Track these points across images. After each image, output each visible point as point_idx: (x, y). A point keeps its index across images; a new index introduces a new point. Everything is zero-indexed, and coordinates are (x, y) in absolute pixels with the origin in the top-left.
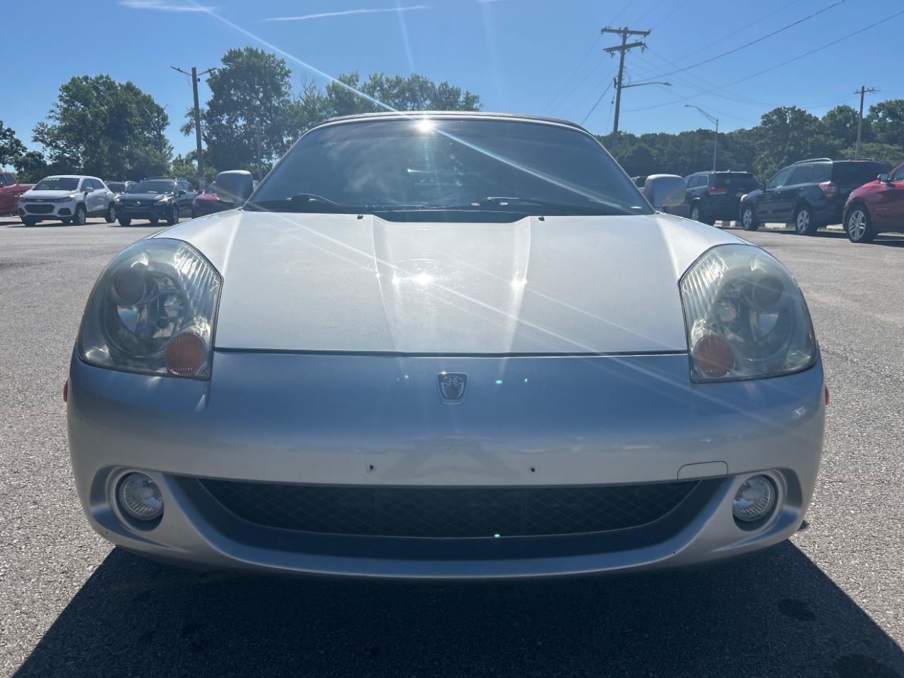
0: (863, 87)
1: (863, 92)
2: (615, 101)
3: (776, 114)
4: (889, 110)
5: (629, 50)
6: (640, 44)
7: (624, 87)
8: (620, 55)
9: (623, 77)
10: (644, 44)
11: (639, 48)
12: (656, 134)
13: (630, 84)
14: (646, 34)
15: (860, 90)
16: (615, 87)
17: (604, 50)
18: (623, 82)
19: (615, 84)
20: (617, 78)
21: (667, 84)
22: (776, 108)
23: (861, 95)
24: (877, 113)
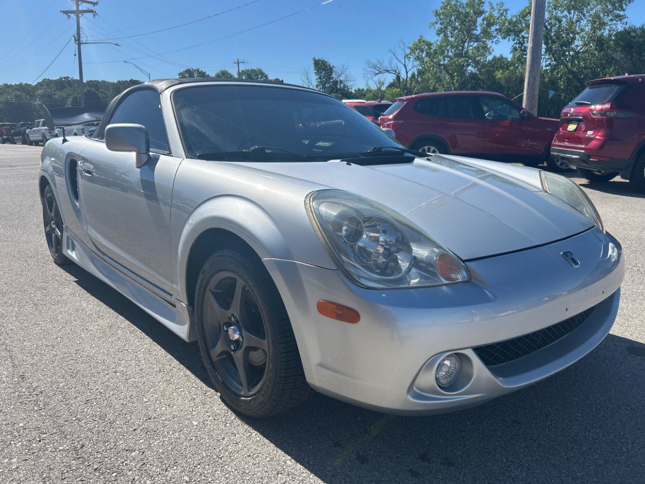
0: (238, 60)
1: (238, 63)
2: (77, 53)
3: (187, 73)
4: (248, 75)
5: (82, 15)
6: (91, 11)
7: (83, 43)
8: (76, 17)
9: (81, 36)
10: (95, 12)
11: (91, 14)
12: (98, 81)
13: (88, 42)
14: (95, 4)
15: (237, 62)
16: (76, 43)
17: (61, 12)
18: (81, 39)
19: (76, 40)
20: (76, 36)
21: (117, 45)
22: (187, 69)
23: (237, 65)
24: (242, 76)
